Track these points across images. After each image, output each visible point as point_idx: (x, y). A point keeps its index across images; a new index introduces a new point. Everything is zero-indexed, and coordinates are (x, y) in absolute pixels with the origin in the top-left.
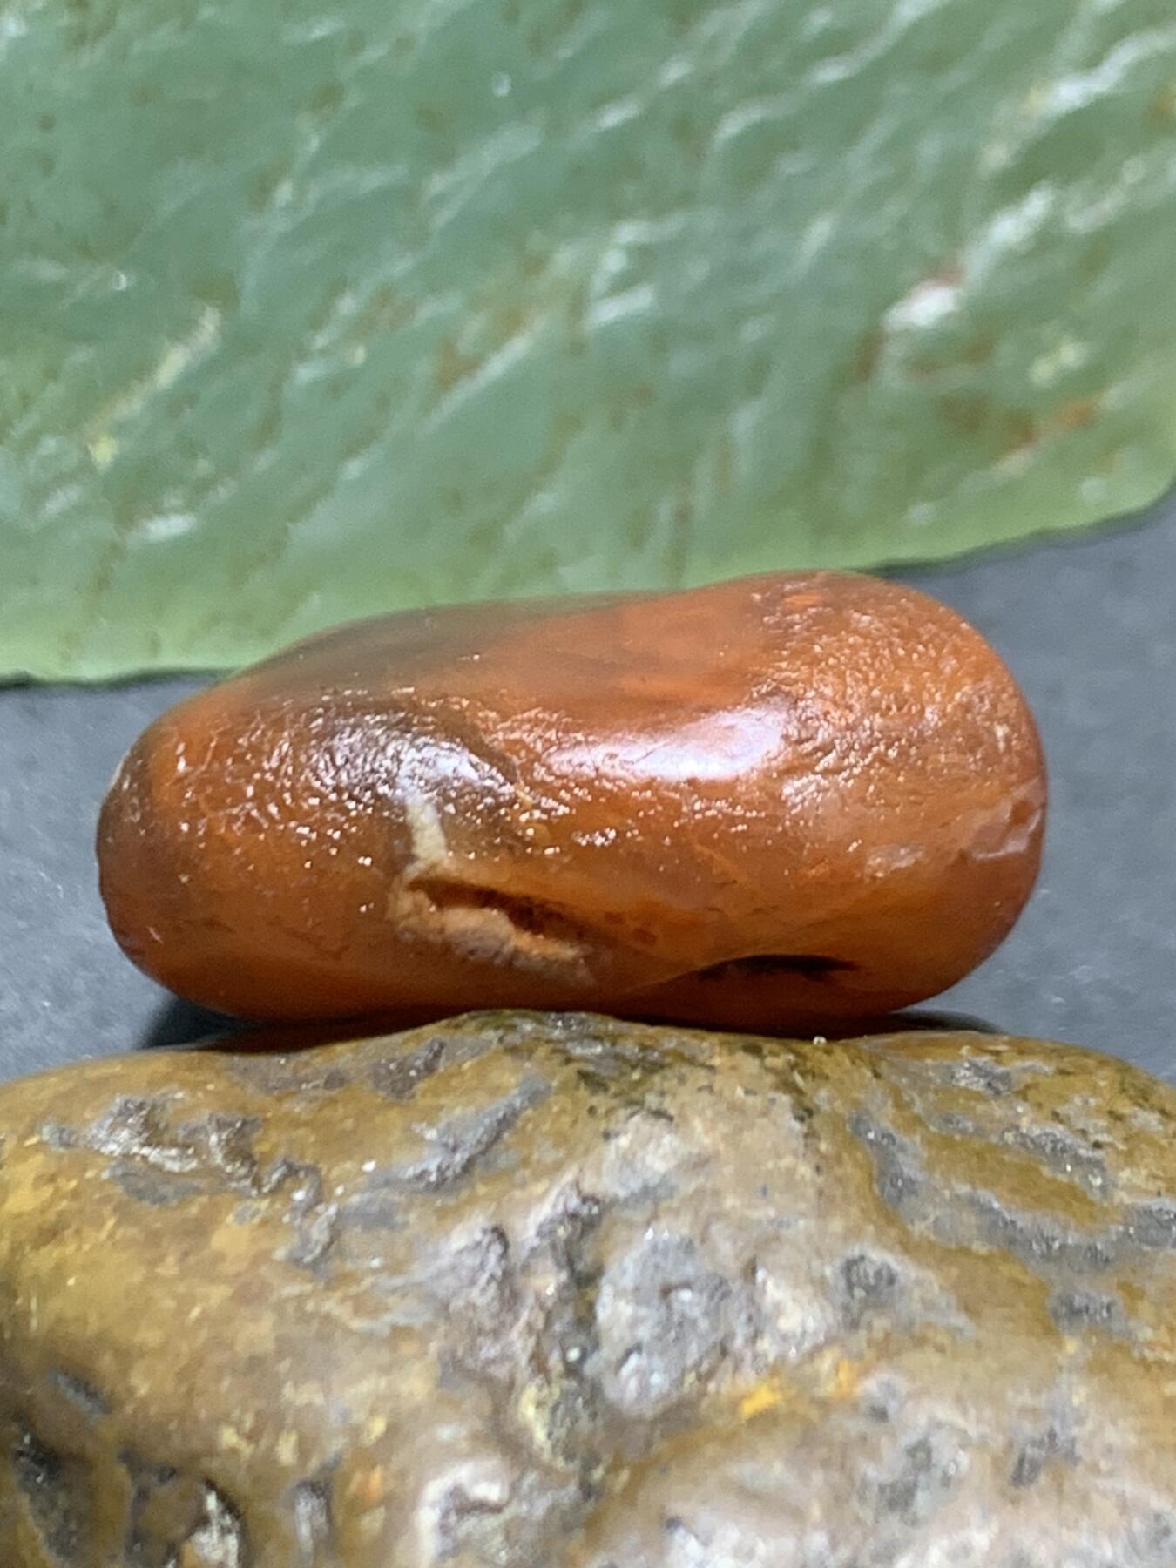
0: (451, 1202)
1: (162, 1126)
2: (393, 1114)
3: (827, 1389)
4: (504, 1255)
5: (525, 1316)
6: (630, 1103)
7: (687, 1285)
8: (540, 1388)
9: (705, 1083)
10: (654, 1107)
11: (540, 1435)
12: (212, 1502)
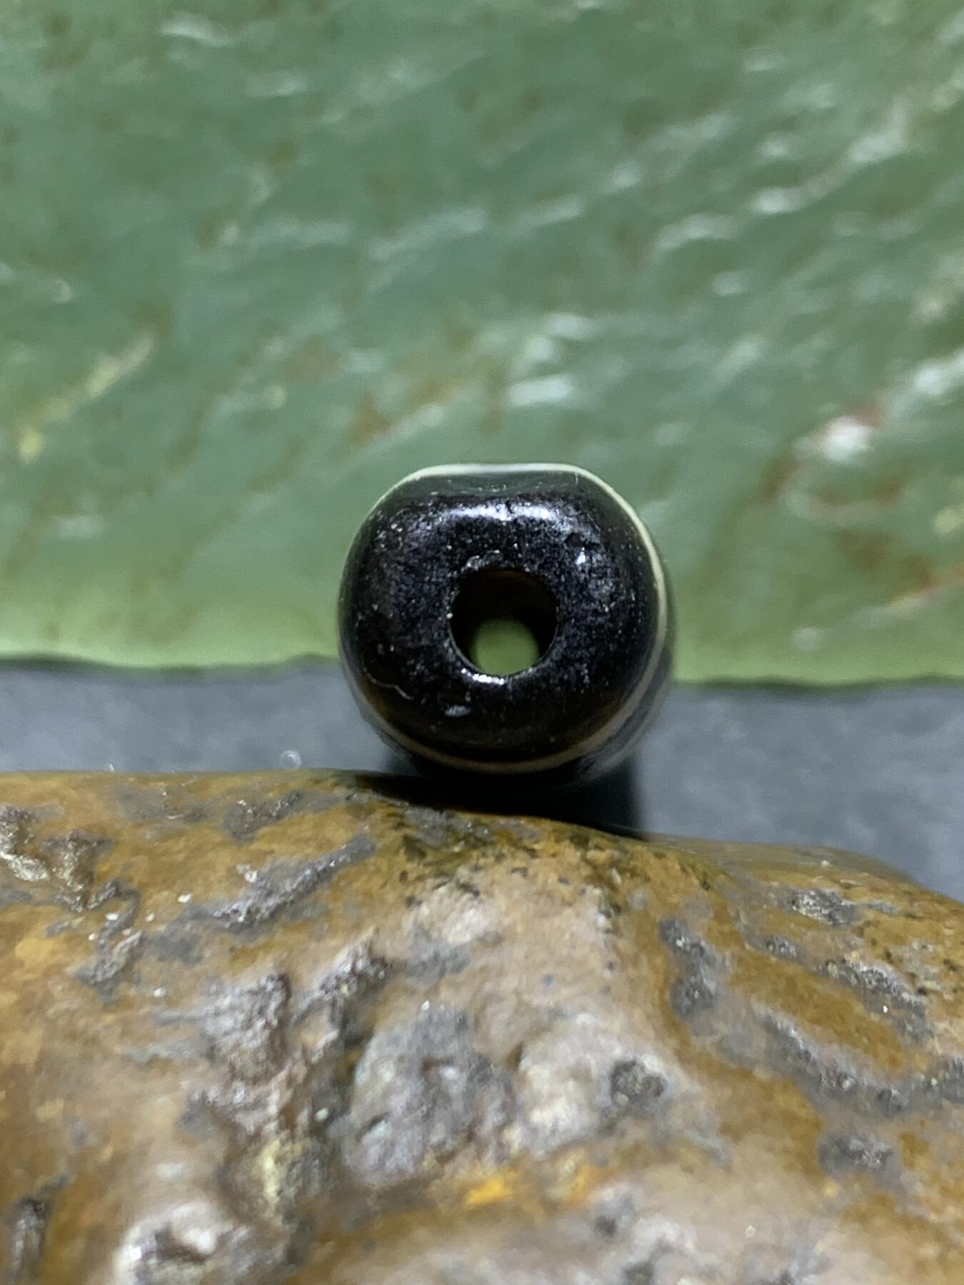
0: (250, 944)
1: (31, 836)
2: (226, 852)
3: (560, 1192)
4: (284, 1005)
5: (288, 1065)
6: (440, 874)
7: (452, 1062)
8: (283, 1144)
10: (462, 881)
11: (271, 1189)
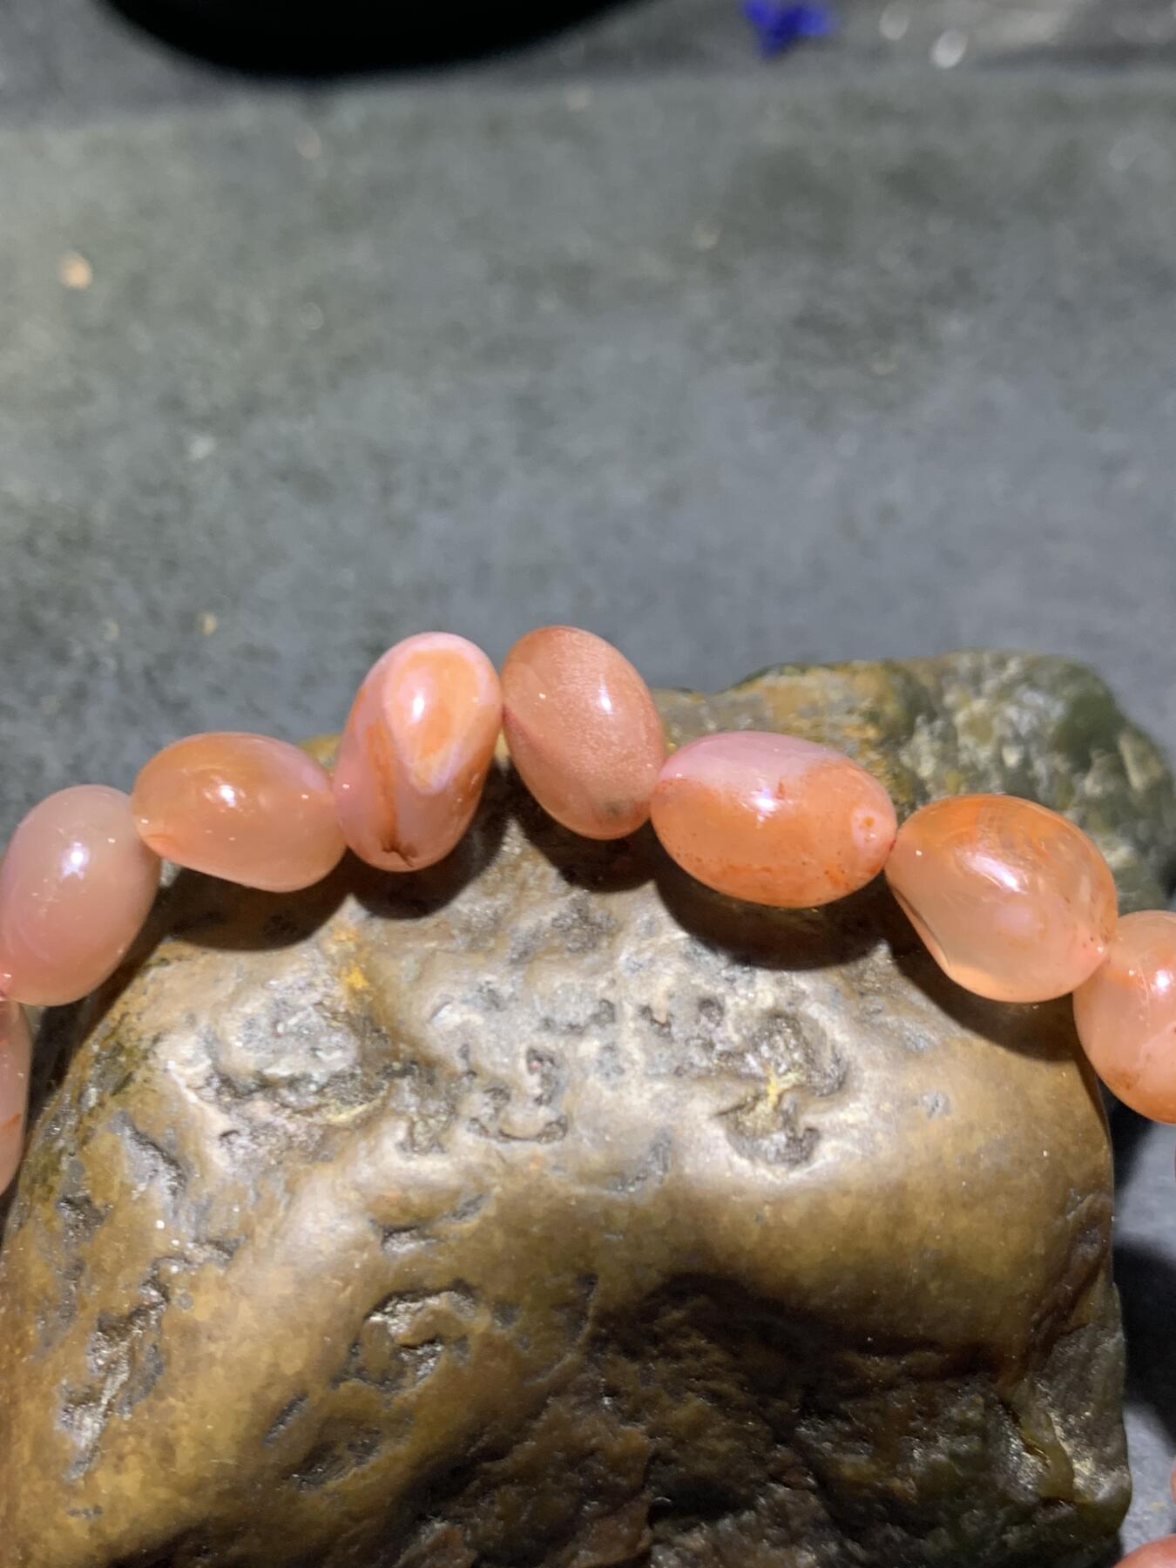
0: (197, 1168)
1: (87, 1391)
2: (120, 1216)
3: (351, 946)
4: (238, 1134)
5: (280, 1120)
6: (145, 1058)
7: (275, 1024)
8: (329, 1111)
9: (134, 1019)
10: (149, 1043)
11: (360, 1109)
12: (377, 1318)
